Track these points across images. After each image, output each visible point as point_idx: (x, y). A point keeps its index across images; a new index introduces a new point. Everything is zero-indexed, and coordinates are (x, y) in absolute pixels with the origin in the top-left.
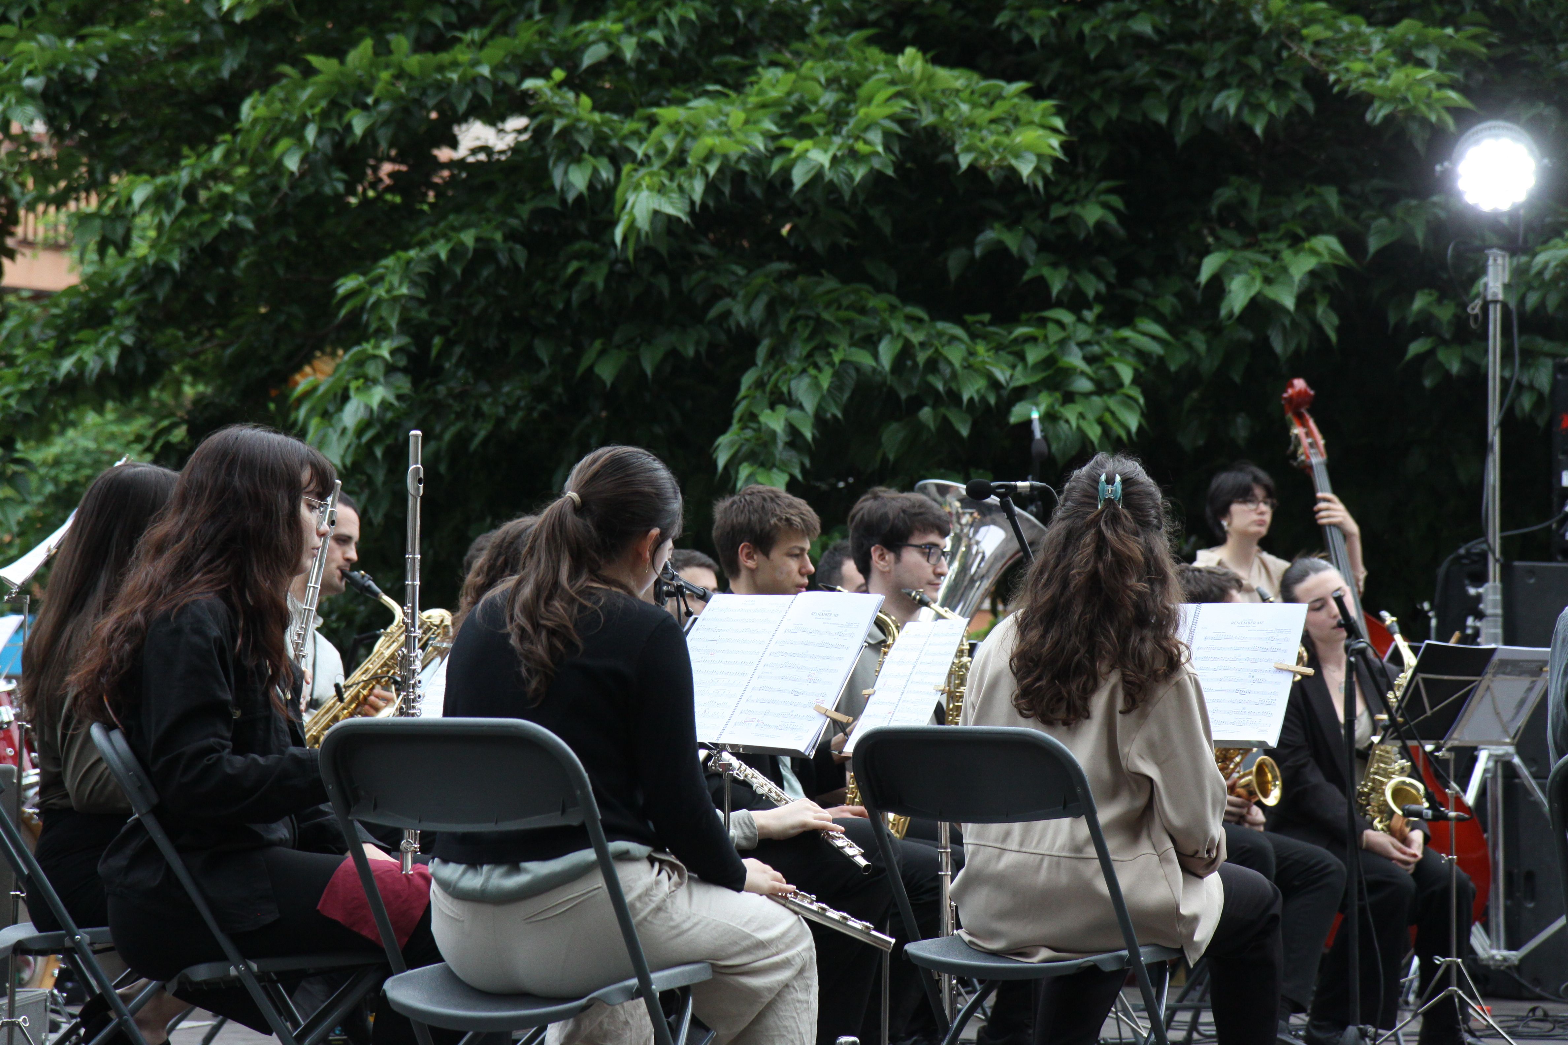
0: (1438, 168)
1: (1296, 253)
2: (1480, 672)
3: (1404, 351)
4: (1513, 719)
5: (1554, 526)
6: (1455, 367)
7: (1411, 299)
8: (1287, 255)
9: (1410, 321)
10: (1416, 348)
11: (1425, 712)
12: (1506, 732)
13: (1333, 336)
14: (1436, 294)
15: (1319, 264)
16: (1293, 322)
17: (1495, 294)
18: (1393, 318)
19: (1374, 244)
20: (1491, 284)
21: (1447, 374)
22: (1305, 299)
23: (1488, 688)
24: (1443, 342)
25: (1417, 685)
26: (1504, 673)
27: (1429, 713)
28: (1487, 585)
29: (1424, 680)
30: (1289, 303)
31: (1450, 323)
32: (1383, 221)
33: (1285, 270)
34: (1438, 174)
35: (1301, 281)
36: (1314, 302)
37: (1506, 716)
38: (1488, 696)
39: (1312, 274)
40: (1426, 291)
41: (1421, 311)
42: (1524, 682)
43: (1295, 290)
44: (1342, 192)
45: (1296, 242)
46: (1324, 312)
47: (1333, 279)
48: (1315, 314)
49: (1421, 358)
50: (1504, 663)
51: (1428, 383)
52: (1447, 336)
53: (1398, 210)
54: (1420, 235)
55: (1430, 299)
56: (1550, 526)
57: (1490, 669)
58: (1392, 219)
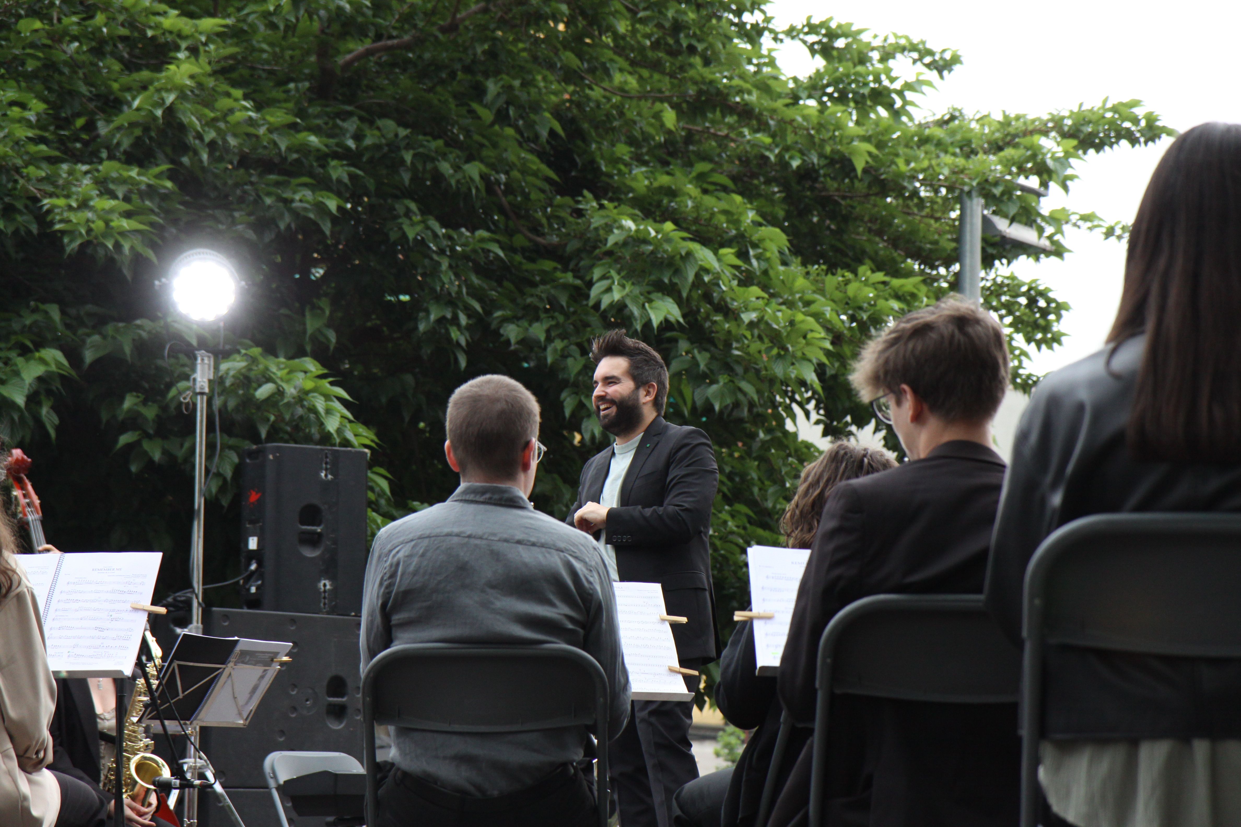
0: (157, 283)
1: (27, 360)
2: (224, 661)
3: (116, 441)
4: (247, 703)
5: (241, 582)
6: (157, 456)
7: (122, 400)
8: (20, 361)
9: (121, 418)
10: (124, 439)
11: (178, 695)
12: (240, 714)
13: (52, 433)
14: (142, 397)
15: (46, 371)
16: (22, 418)
17: (202, 388)
18: (105, 416)
19: (89, 356)
20: (199, 379)
21: (151, 461)
22: (33, 399)
23: (230, 674)
24: (149, 437)
25: (174, 669)
26: (243, 662)
27: (181, 696)
28: (190, 626)
29: (179, 666)
30: (20, 400)
31: (153, 421)
32: (96, 338)
33: (17, 373)
34: (157, 288)
35: (30, 385)
36: (39, 404)
37: (241, 701)
38: (229, 682)
39: (39, 379)
40: (135, 394)
41: (130, 410)
42: (258, 670)
43: (26, 392)
44: (63, 312)
45: (25, 352)
46: (48, 412)
47: (57, 385)
48: (39, 414)
49: (129, 447)
50: (244, 653)
51: (134, 468)
52: (151, 431)
53: (109, 329)
54: (127, 349)
55: (138, 400)
56: (238, 582)
57: (232, 659)
58: (104, 337)
